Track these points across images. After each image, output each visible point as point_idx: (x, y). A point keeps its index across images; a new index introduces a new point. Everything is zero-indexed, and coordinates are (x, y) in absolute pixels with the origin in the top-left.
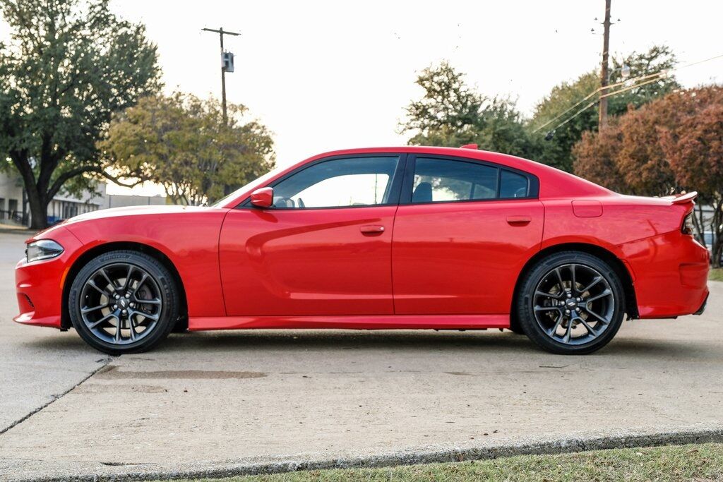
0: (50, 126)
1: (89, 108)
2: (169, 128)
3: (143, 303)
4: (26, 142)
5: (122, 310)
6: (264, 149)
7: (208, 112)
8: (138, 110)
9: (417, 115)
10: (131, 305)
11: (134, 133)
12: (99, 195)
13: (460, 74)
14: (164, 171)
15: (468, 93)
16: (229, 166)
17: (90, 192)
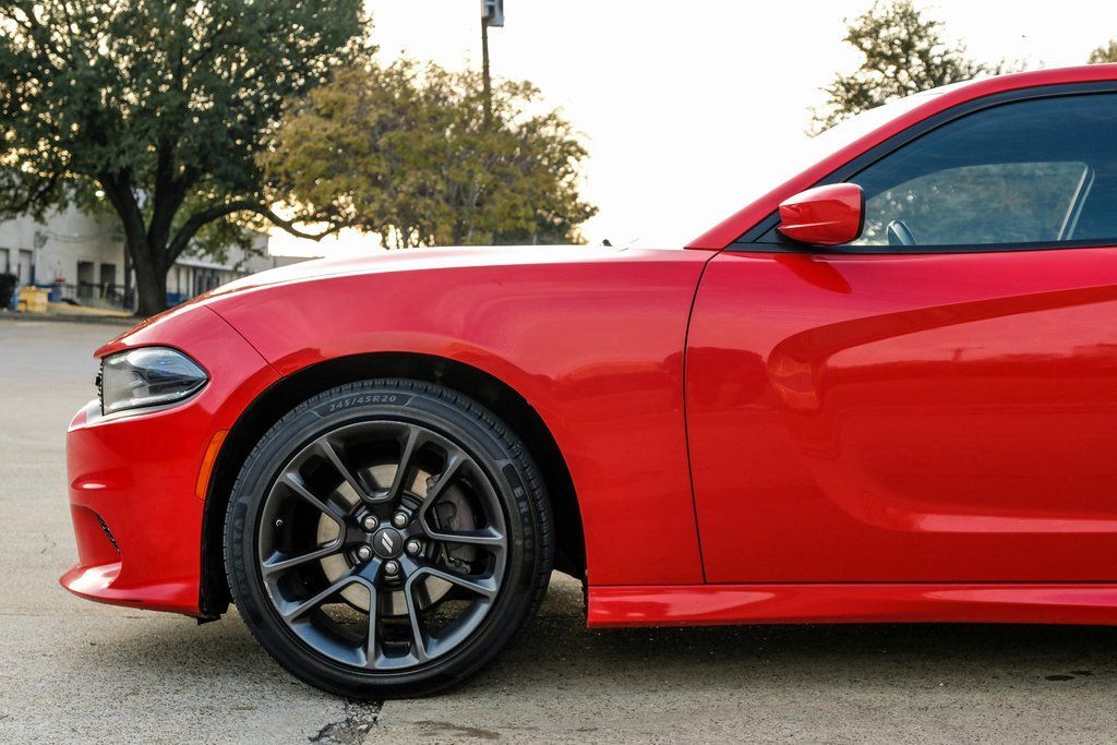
0: (170, 124)
1: (243, 94)
2: (390, 125)
3: (446, 543)
4: (127, 154)
5: (385, 562)
6: (558, 169)
7: (464, 94)
8: (333, 95)
9: (848, 102)
10: (413, 546)
11: (324, 134)
12: (260, 253)
13: (931, 24)
14: (382, 206)
15: (946, 58)
16: (504, 195)
17: (243, 247)
